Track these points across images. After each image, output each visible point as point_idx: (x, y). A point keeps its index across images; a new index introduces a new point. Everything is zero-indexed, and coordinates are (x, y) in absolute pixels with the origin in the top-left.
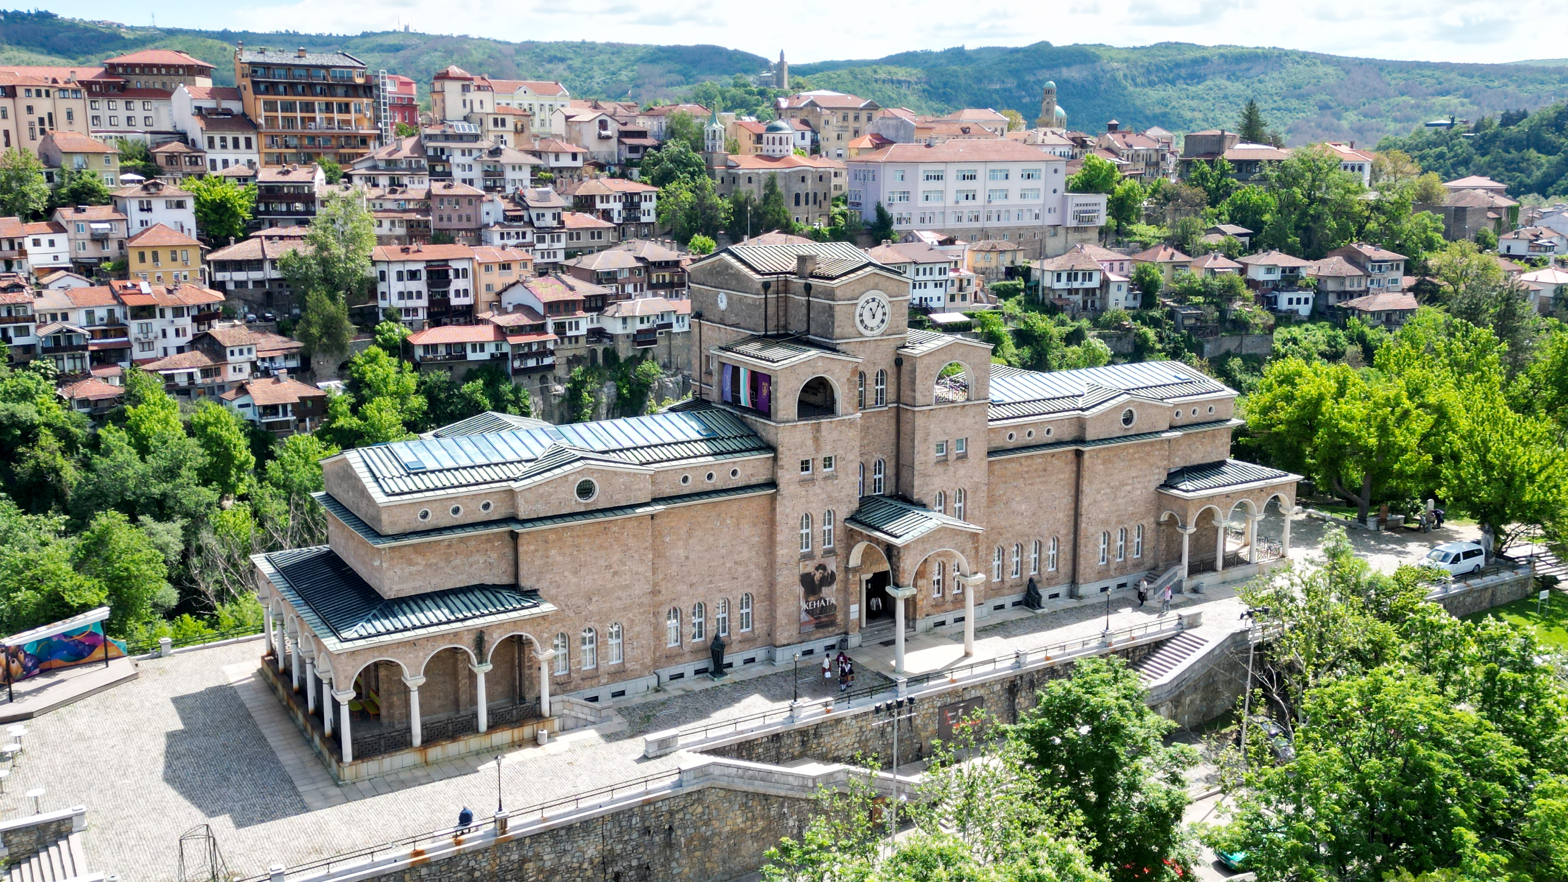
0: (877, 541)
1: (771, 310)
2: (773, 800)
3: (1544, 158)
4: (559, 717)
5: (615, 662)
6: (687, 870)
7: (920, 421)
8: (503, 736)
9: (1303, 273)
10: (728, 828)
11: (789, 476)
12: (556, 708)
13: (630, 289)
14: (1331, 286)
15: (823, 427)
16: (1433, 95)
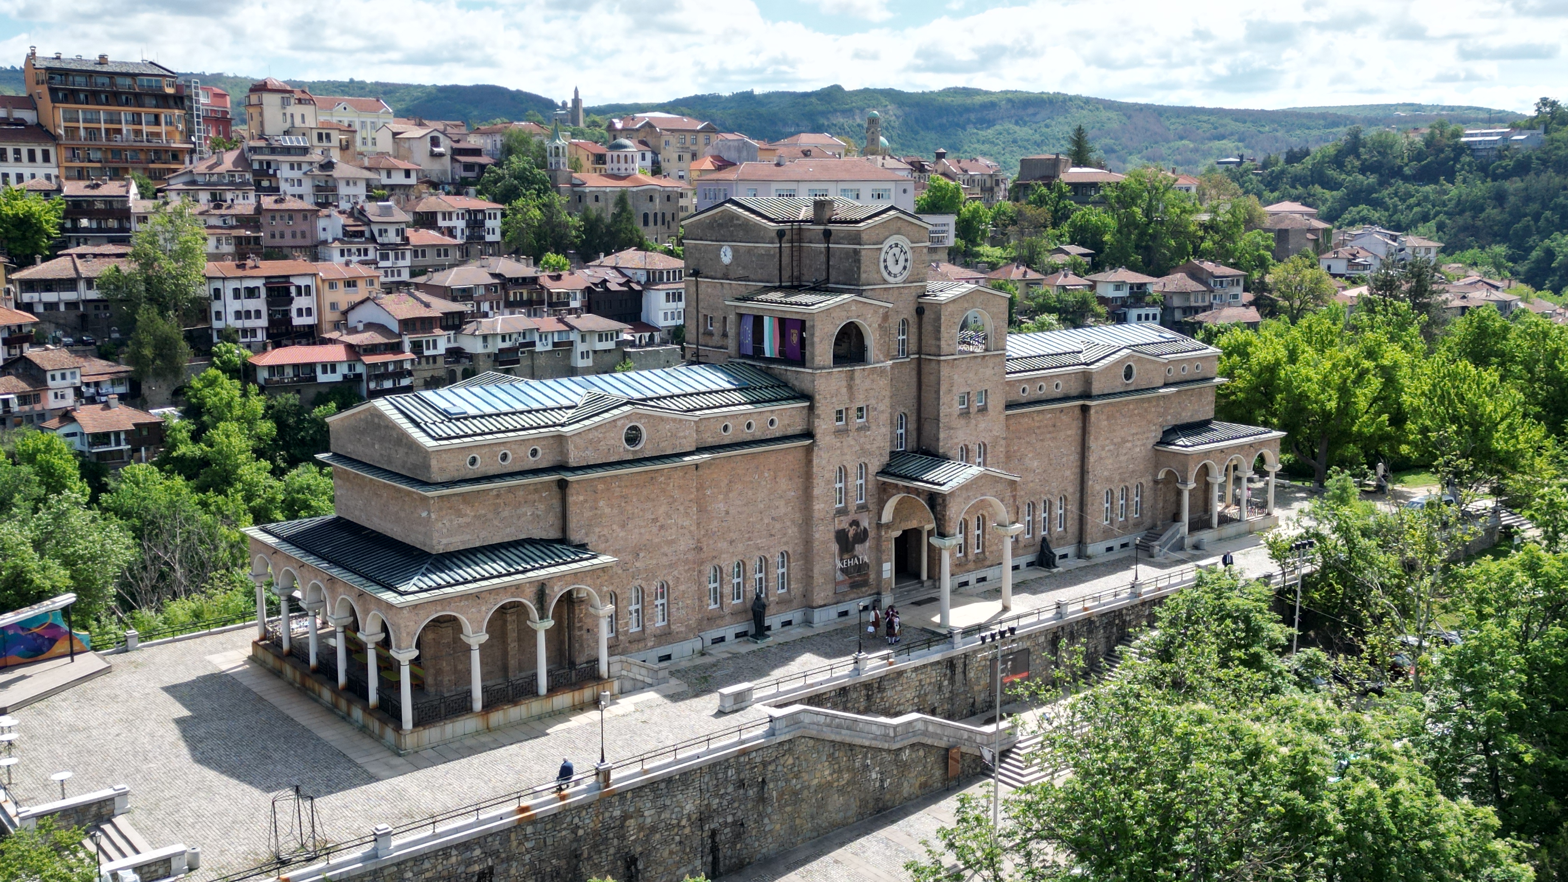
0: (918, 492)
1: (786, 260)
2: (858, 750)
3: (1328, 194)
4: (619, 678)
5: (660, 624)
6: (778, 826)
7: (945, 371)
8: (563, 700)
9: (1151, 289)
10: (815, 781)
11: (824, 425)
12: (615, 669)
13: (485, 307)
14: (1176, 302)
15: (857, 374)
16: (1210, 139)
